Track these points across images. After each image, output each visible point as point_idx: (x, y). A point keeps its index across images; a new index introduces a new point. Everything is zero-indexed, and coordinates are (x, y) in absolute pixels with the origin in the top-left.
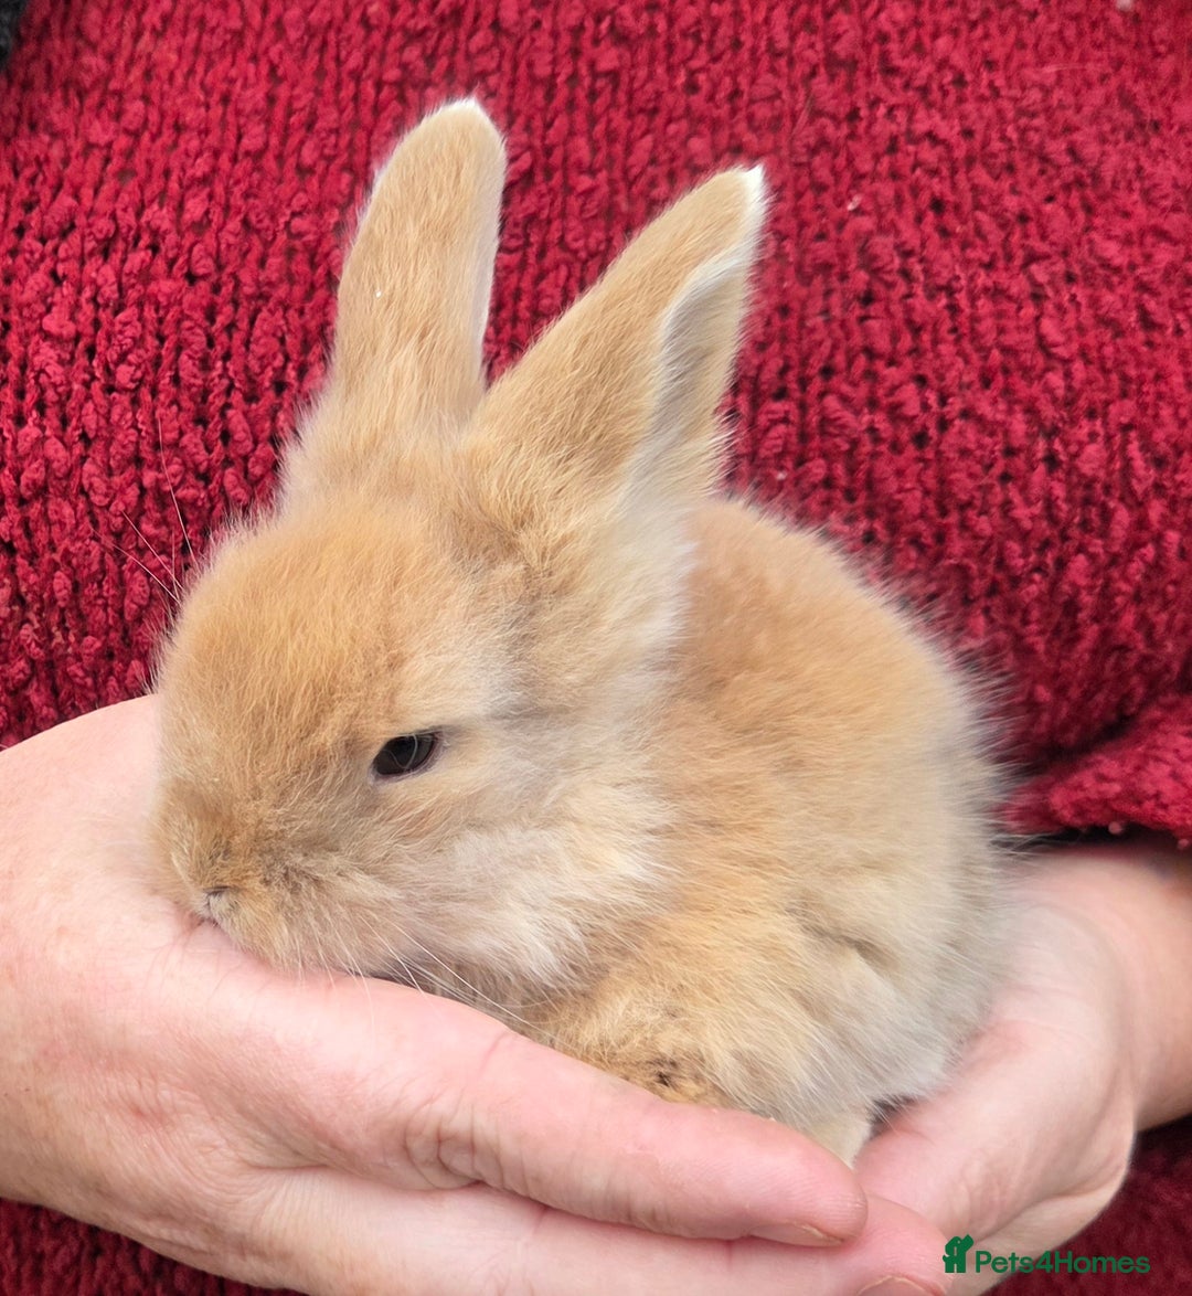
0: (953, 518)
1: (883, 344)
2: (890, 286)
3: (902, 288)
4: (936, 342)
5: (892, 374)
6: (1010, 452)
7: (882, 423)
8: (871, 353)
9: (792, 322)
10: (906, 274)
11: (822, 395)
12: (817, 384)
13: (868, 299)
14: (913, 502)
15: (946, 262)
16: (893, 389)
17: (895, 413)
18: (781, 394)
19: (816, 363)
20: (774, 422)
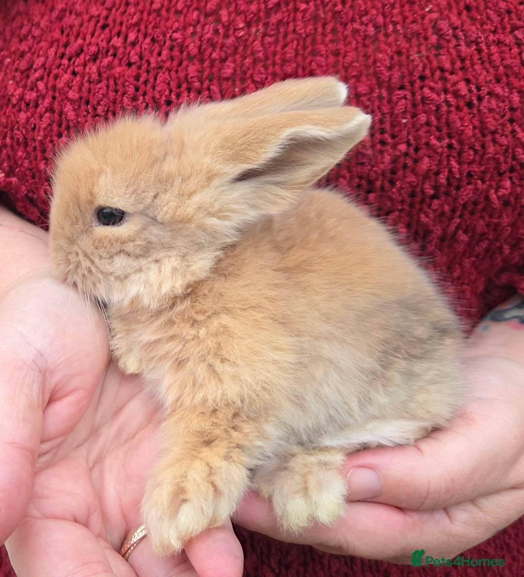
0: (489, 138)
1: (447, 65)
2: (448, 41)
3: (454, 42)
4: (472, 65)
5: (453, 78)
6: (512, 109)
7: (450, 98)
8: (442, 70)
9: (404, 58)
10: (455, 36)
11: (421, 88)
12: (418, 83)
13: (438, 47)
14: (469, 132)
15: (474, 31)
16: (455, 84)
17: (456, 94)
18: (402, 88)
19: (417, 74)
20: (400, 99)
